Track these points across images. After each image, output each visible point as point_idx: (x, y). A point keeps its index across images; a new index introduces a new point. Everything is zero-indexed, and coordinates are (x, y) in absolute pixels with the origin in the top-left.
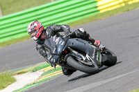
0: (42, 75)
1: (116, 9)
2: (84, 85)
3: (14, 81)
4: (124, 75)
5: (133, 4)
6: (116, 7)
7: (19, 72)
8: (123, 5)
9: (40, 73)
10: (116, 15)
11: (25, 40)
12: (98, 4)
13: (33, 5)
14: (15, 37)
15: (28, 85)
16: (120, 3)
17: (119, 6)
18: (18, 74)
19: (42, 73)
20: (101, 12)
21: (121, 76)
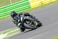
1: (38, 7)
5: (45, 4)
6: (38, 6)
8: (41, 5)
10: (38, 9)
12: (30, 5)
13: (3, 5)
16: (40, 4)
17: (39, 5)
20: (32, 8)
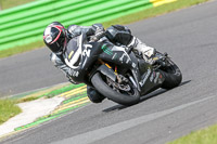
0: (62, 103)
2: (127, 118)
3: (19, 111)
4: (189, 104)
7: (25, 97)
9: (58, 99)
10: (178, 10)
11: (36, 48)
14: (20, 43)
15: (40, 119)
18: (25, 101)
19: (62, 99)
20: (155, 5)
21: (185, 105)
